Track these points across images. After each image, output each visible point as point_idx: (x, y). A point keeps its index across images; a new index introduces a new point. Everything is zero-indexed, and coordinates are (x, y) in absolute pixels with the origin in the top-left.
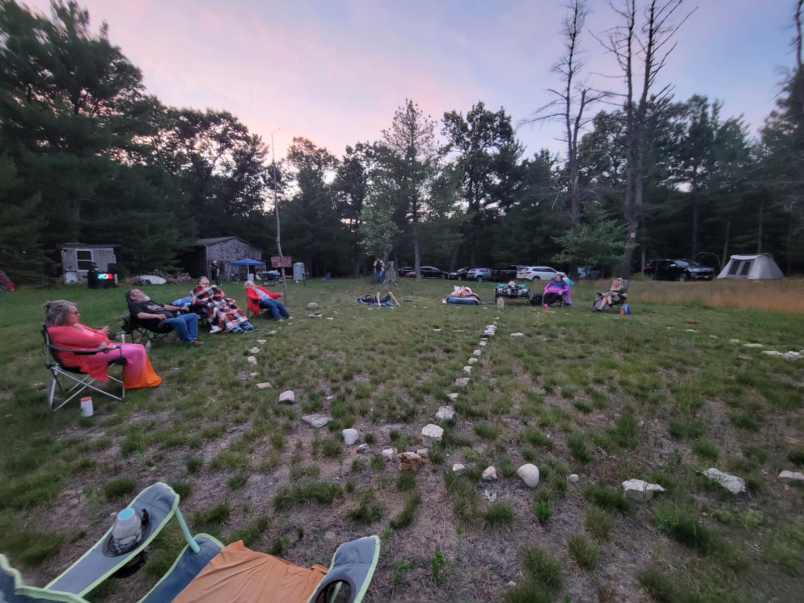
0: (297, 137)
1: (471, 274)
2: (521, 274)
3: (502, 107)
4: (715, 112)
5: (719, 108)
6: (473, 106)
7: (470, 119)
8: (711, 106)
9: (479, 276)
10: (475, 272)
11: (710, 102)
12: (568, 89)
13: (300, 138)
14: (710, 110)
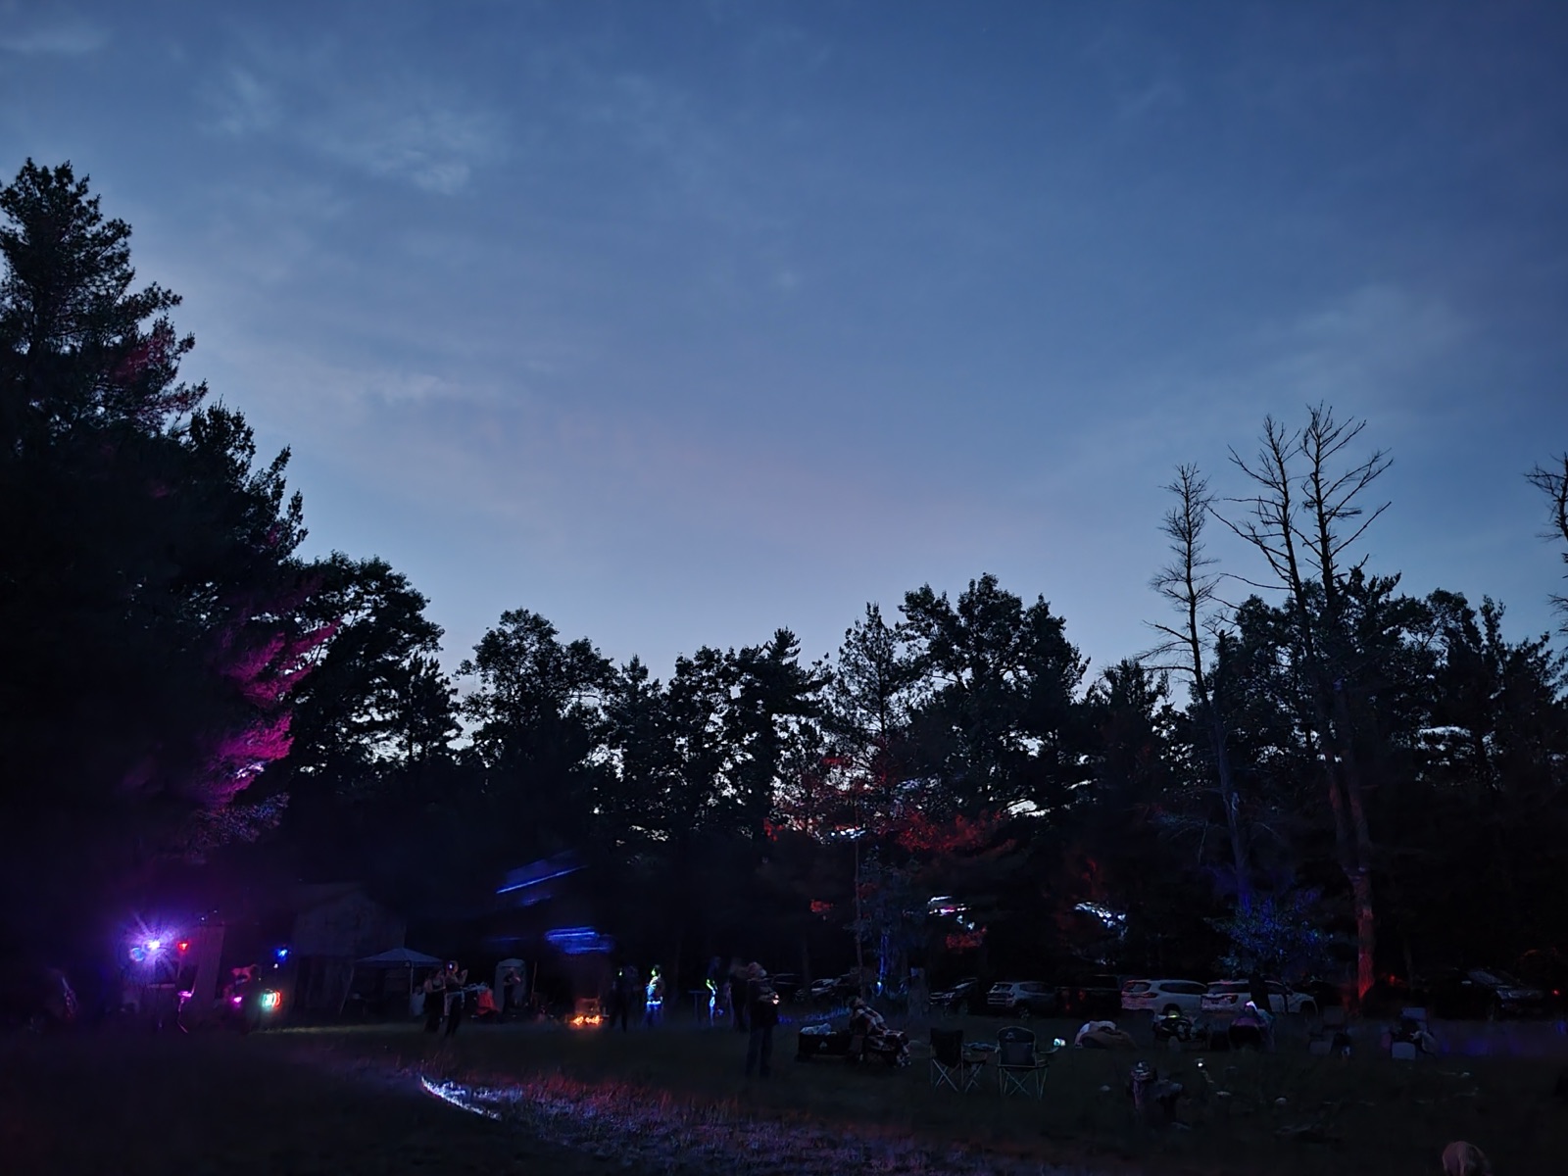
0: (513, 611)
1: (999, 995)
2: (1132, 997)
3: (1041, 597)
4: (1492, 625)
5: (1498, 616)
6: (972, 584)
7: (965, 608)
8: (1479, 612)
9: (1020, 1002)
10: (1010, 992)
11: (1474, 604)
12: (1192, 627)
13: (520, 613)
14: (1479, 620)
